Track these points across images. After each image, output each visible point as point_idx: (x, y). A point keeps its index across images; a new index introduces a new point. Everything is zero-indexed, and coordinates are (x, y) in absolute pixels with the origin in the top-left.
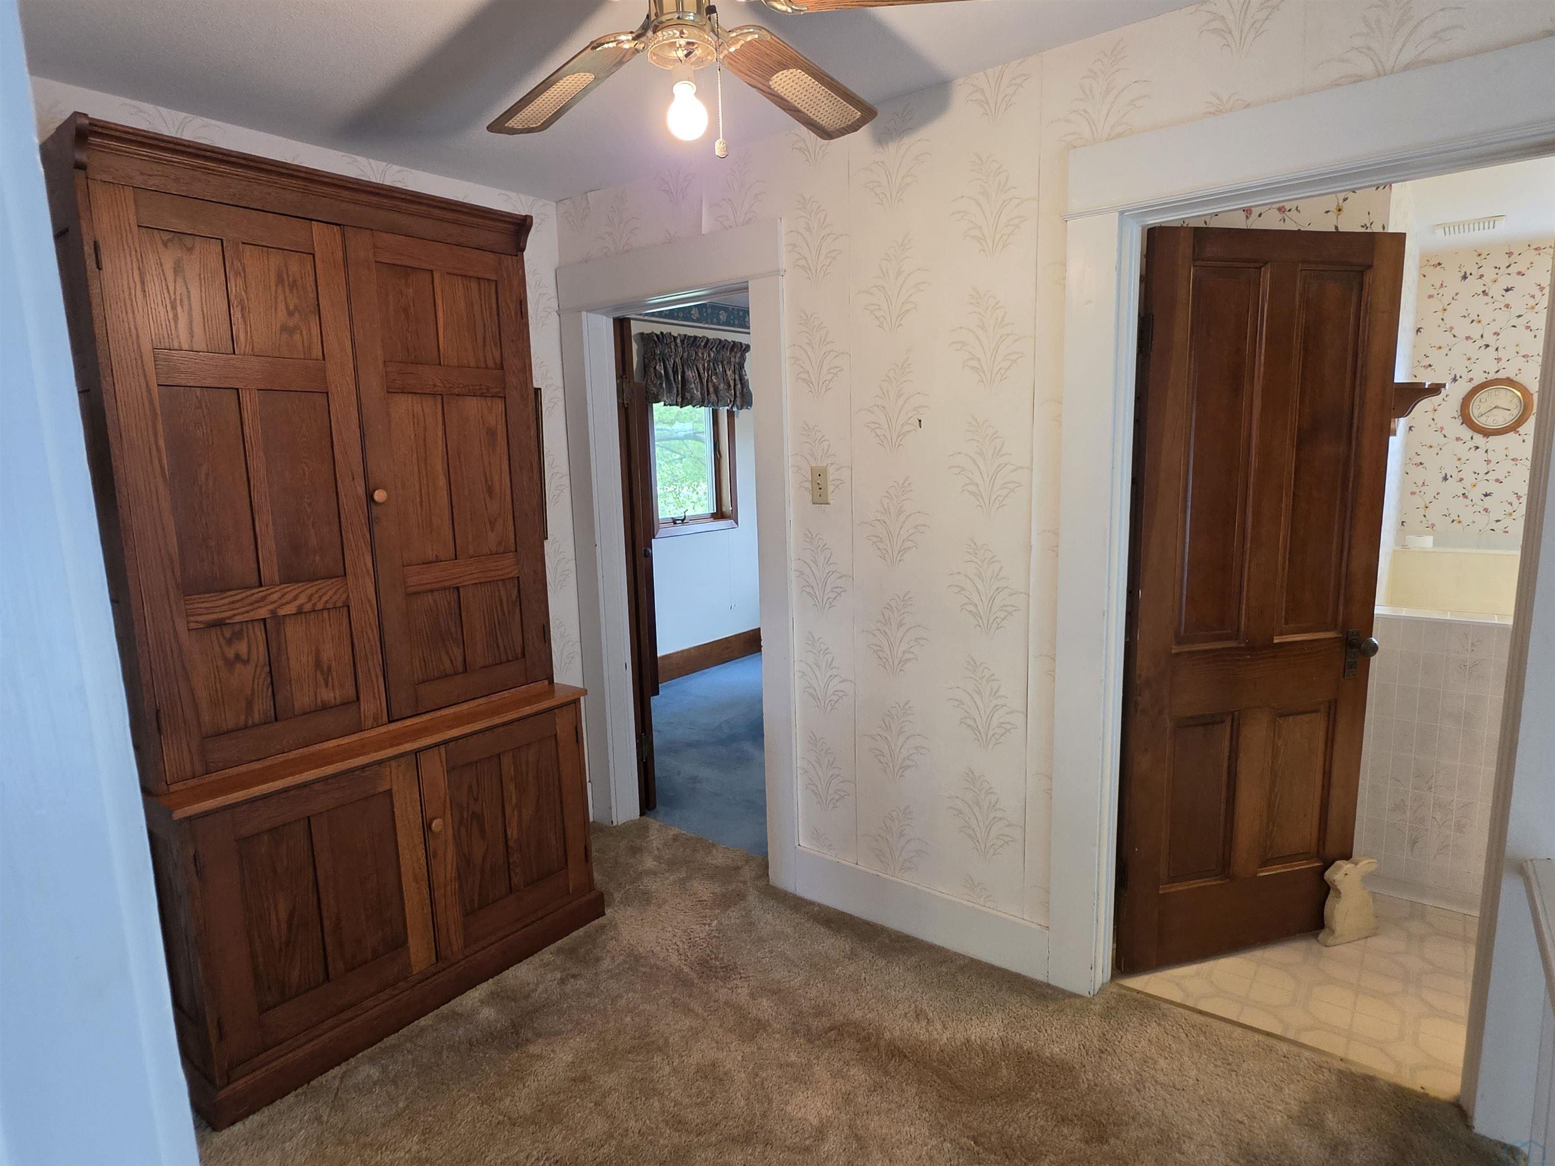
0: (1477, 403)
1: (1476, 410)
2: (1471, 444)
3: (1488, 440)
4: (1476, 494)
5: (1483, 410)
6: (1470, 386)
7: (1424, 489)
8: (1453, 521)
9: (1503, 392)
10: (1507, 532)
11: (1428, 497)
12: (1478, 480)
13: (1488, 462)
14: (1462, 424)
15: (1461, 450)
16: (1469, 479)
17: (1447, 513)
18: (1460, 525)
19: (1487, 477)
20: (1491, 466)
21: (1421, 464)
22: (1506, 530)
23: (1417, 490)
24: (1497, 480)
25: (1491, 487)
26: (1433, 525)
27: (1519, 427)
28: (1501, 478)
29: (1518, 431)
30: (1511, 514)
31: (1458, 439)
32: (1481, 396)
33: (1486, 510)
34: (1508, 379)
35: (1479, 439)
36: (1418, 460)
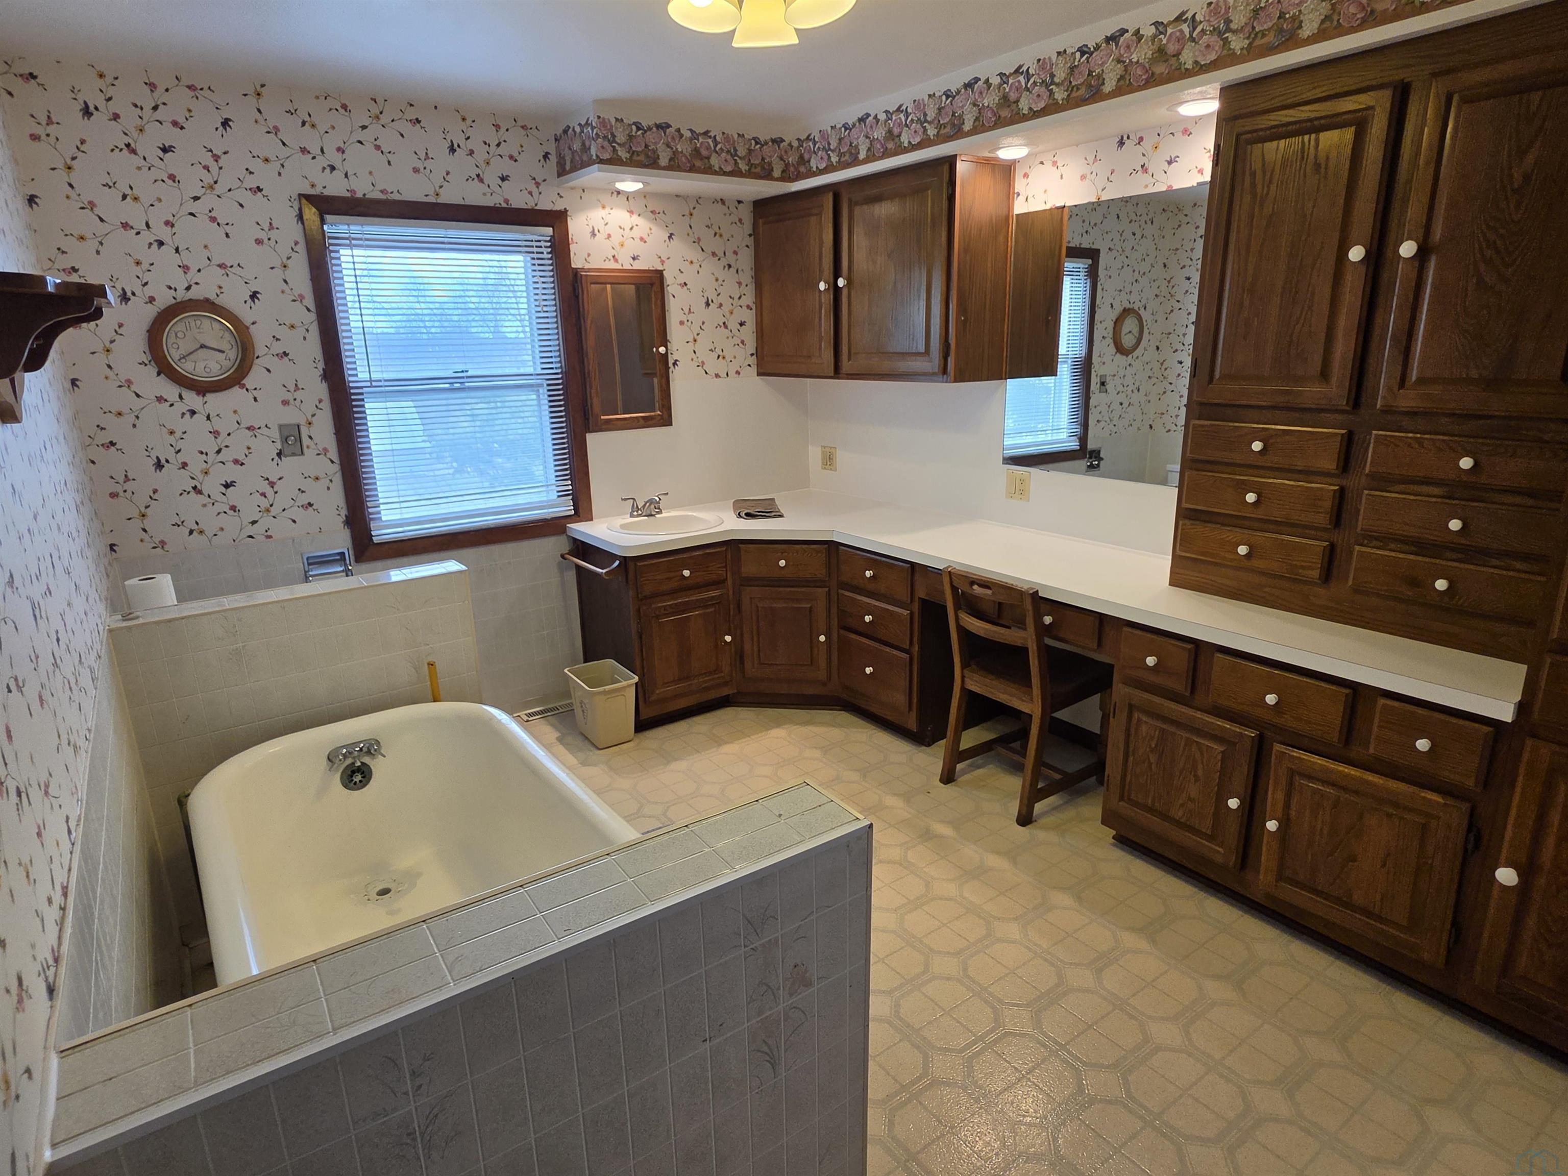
0: (172, 339)
1: (174, 350)
2: (181, 407)
3: (205, 399)
4: (211, 485)
5: (182, 351)
6: (151, 312)
7: (129, 486)
8: (191, 532)
9: (207, 322)
10: (270, 537)
11: (142, 498)
12: (210, 463)
13: (216, 434)
14: (159, 374)
15: (171, 416)
16: (196, 465)
17: (176, 520)
18: (203, 537)
19: (221, 457)
20: (223, 440)
21: (112, 444)
22: (269, 533)
23: (119, 489)
24: (236, 462)
25: (231, 472)
26: (163, 543)
27: (244, 378)
28: (241, 458)
29: (244, 385)
30: (268, 511)
31: (160, 399)
32: (176, 328)
33: (233, 508)
34: (207, 300)
35: (192, 399)
36: (103, 438)
